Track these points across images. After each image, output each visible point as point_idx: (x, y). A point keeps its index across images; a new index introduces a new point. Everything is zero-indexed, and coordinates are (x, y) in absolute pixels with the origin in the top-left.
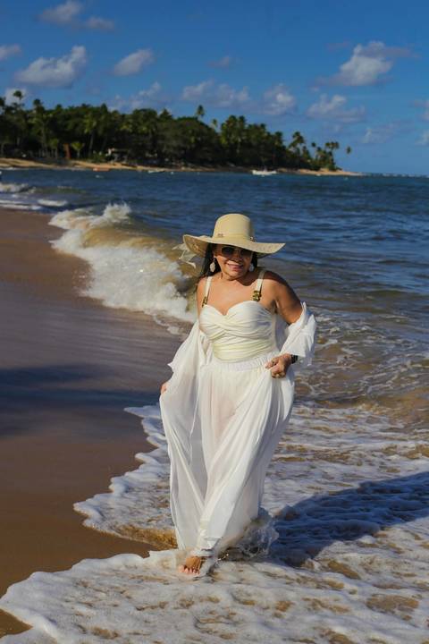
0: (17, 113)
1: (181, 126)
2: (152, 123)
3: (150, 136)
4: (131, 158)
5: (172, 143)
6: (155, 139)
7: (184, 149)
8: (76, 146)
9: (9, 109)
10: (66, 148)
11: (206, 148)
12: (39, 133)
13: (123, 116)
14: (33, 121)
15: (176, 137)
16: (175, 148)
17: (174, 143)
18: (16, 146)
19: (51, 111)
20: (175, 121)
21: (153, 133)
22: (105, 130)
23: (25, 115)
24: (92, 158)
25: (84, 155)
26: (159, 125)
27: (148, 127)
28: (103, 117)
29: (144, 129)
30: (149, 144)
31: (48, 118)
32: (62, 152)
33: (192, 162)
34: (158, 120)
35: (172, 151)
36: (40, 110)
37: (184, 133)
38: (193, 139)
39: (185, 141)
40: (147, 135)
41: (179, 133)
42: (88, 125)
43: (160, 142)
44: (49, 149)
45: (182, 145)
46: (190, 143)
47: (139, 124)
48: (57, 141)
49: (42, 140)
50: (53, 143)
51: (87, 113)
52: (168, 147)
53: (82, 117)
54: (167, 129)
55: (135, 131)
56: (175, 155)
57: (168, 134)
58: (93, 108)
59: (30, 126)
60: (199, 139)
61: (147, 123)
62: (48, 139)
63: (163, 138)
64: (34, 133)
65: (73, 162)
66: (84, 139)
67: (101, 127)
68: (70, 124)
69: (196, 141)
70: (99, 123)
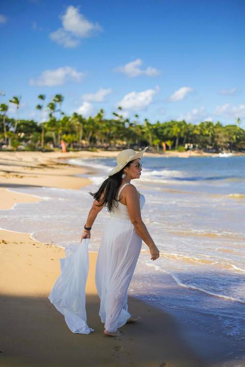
0: (136, 126)
1: (228, 130)
2: (213, 129)
3: (210, 136)
4: (199, 148)
5: (222, 140)
6: (213, 137)
7: (230, 143)
8: (169, 143)
9: (131, 125)
10: (164, 145)
11: (242, 142)
12: (148, 137)
13: (195, 126)
14: (144, 130)
15: (225, 136)
16: (224, 143)
17: (224, 140)
18: (135, 145)
19: (154, 125)
20: (224, 128)
21: (212, 134)
22: (185, 134)
23: (141, 128)
24: (178, 149)
25: (173, 147)
26: (215, 130)
27: (209, 131)
28: (183, 127)
29: (207, 132)
30: (210, 141)
31: (153, 128)
32: (161, 147)
33: (235, 150)
34: (215, 127)
35: (223, 144)
36: (148, 124)
37: (230, 134)
38: (234, 137)
39: (231, 138)
40: (208, 135)
41: (227, 133)
42: (175, 130)
43: (216, 139)
44: (154, 146)
45: (228, 140)
46: (233, 139)
47: (204, 129)
48: (158, 141)
49: (150, 141)
50: (156, 142)
51: (174, 125)
52: (221, 142)
53: (172, 127)
54: (220, 132)
55: (201, 134)
56: (225, 147)
57: (220, 135)
58: (177, 122)
59: (143, 133)
60: (238, 137)
61: (208, 129)
62: (153, 139)
63: (218, 137)
64: (145, 137)
65: (167, 152)
66: (173, 139)
67: (183, 132)
68: (165, 131)
69: (237, 138)
70: (181, 130)
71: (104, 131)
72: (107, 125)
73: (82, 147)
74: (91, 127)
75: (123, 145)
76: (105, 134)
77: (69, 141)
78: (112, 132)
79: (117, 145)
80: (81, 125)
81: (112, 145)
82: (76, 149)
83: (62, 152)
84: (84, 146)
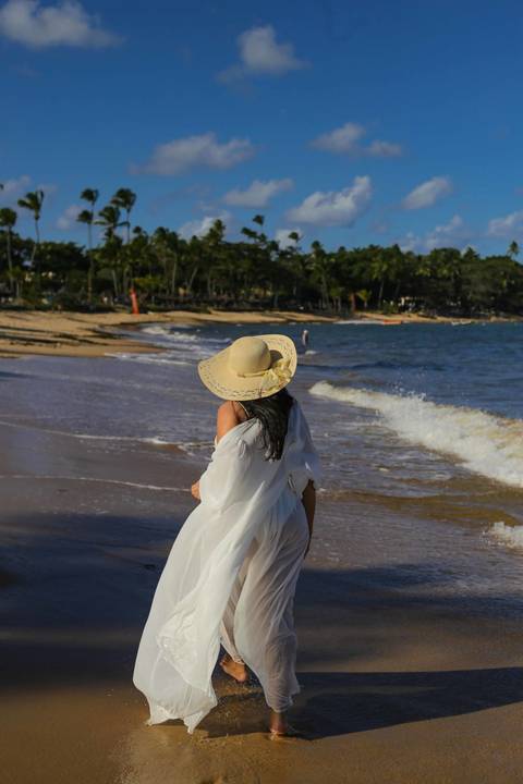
0: (293, 258)
1: (491, 267)
2: (457, 265)
3: (453, 280)
4: (429, 307)
5: (478, 289)
6: (458, 282)
7: (494, 295)
8: (362, 295)
9: (283, 254)
10: (352, 298)
11: (521, 294)
12: (320, 282)
13: (420, 258)
14: (312, 268)
15: (484, 280)
16: (482, 294)
17: (482, 288)
18: (291, 297)
19: (331, 255)
20: (483, 261)
21: (456, 276)
22: (398, 275)
23: (303, 260)
24: (381, 309)
25: (373, 305)
26: (463, 267)
27: (450, 270)
28: (394, 261)
29: (445, 272)
30: (451, 290)
31: (329, 264)
32: (345, 302)
33: (505, 311)
34: (462, 261)
35: (479, 297)
36: (320, 253)
37: (494, 275)
38: (505, 283)
39: (498, 285)
40: (449, 279)
41: (488, 275)
42: (378, 268)
43: (464, 287)
44: (331, 300)
45: (492, 290)
46: (501, 288)
47: (439, 266)
48: (341, 289)
49: (323, 289)
50: (336, 293)
51: (375, 255)
52: (474, 293)
53: (370, 260)
54: (472, 271)
55: (434, 275)
56: (483, 303)
57: (474, 277)
58: (382, 250)
59: (309, 273)
60: (513, 282)
61: (448, 266)
62: (329, 288)
63: (469, 282)
64: (312, 281)
65: (359, 314)
66: (372, 286)
67: (393, 272)
68: (356, 269)
69: (509, 285)
70: (390, 266)
71: (222, 267)
72: (231, 256)
73: (177, 302)
74: (196, 258)
75: (265, 297)
76: (226, 274)
77: (146, 289)
78: (241, 270)
79: (252, 298)
80: (175, 255)
81: (241, 298)
82: (162, 306)
83: (132, 312)
84: (181, 299)
